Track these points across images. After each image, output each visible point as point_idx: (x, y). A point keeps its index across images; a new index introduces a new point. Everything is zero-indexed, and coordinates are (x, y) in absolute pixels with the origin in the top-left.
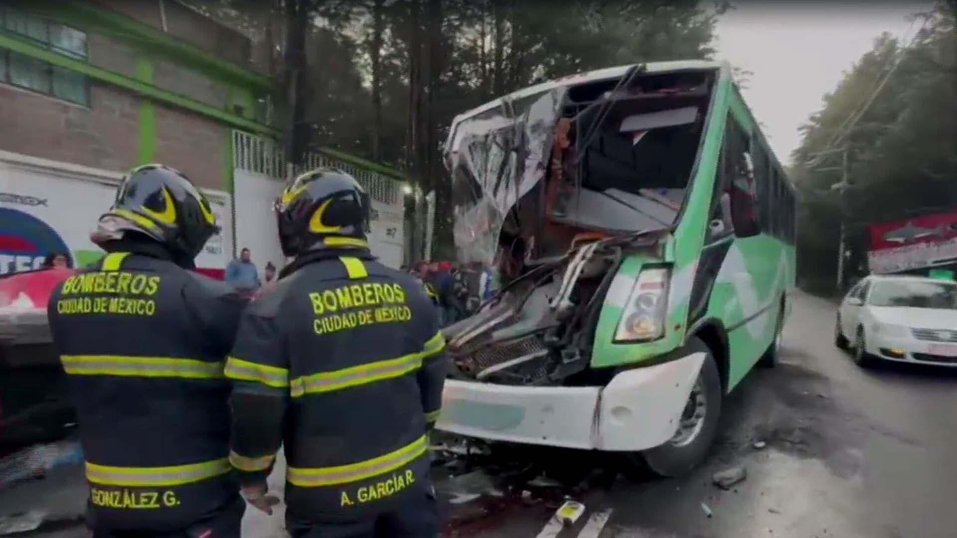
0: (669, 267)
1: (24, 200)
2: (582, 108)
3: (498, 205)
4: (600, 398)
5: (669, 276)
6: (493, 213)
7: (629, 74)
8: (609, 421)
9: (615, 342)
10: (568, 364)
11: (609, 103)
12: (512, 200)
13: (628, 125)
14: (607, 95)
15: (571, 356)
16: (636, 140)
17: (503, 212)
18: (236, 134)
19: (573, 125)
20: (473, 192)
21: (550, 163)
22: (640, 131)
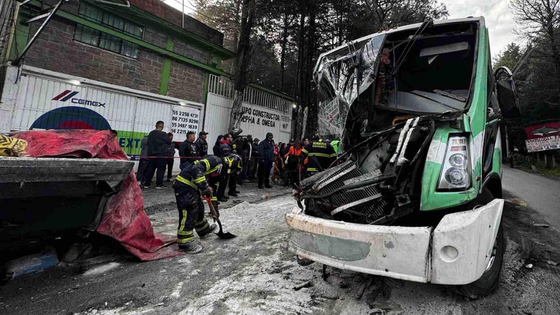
0: (467, 135)
1: (92, 103)
2: (395, 44)
3: (346, 99)
4: (432, 237)
5: (468, 141)
6: (342, 104)
7: (423, 26)
8: (441, 258)
9: (438, 190)
10: (401, 206)
11: (412, 41)
12: (354, 96)
13: (424, 53)
14: (411, 37)
15: (403, 200)
16: (430, 62)
17: (349, 103)
18: (211, 76)
19: (391, 53)
20: (330, 94)
21: (378, 74)
22: (432, 56)
